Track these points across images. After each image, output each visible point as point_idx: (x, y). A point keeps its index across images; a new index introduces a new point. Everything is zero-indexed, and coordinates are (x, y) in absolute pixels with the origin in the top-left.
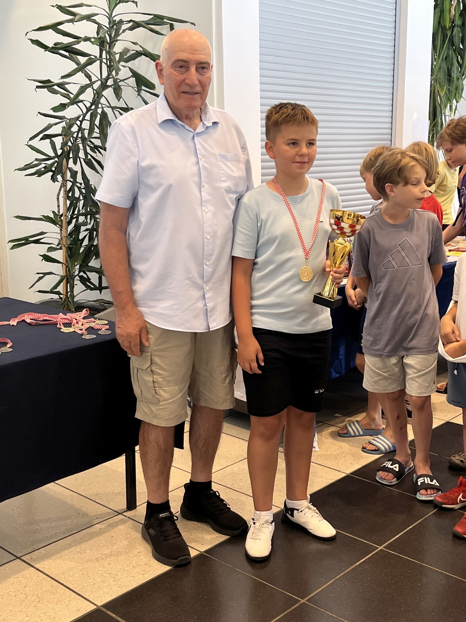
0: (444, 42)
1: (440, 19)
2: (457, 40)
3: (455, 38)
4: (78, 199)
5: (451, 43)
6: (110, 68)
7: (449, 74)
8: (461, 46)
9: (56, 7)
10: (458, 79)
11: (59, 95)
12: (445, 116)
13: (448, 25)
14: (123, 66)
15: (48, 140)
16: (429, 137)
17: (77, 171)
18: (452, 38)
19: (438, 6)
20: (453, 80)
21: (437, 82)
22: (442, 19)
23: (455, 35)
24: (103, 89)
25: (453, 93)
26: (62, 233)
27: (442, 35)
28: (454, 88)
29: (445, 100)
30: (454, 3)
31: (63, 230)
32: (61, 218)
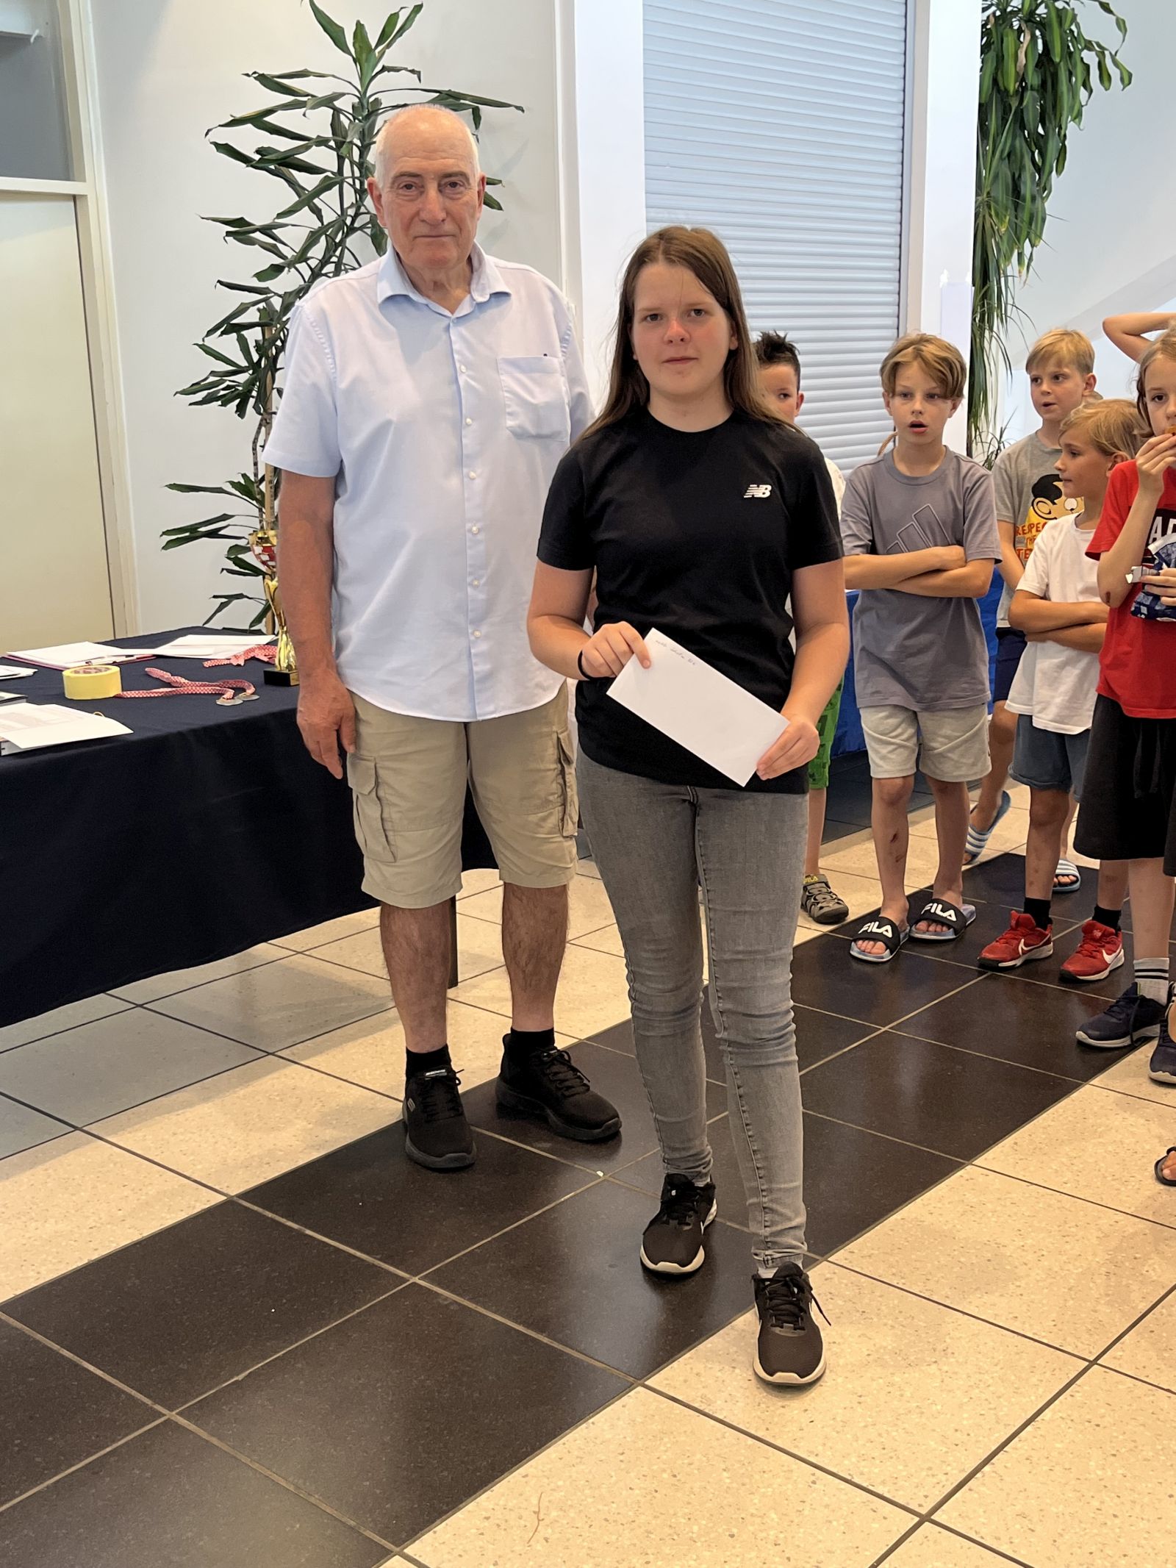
0: (1004, 120)
1: (996, 73)
2: (1031, 115)
3: (1028, 114)
5: (1018, 125)
6: (361, 193)
7: (1016, 192)
8: (1041, 130)
9: (255, 78)
10: (1033, 198)
11: (257, 246)
12: (1006, 277)
13: (1012, 86)
15: (234, 335)
16: (974, 320)
18: (1020, 112)
19: (993, 47)
20: (1024, 200)
21: (990, 208)
22: (999, 73)
23: (1027, 106)
24: (346, 235)
25: (1025, 226)
26: (264, 516)
27: (1000, 107)
28: (1026, 217)
29: (1008, 244)
30: (1026, 38)
31: (264, 510)
32: (261, 487)
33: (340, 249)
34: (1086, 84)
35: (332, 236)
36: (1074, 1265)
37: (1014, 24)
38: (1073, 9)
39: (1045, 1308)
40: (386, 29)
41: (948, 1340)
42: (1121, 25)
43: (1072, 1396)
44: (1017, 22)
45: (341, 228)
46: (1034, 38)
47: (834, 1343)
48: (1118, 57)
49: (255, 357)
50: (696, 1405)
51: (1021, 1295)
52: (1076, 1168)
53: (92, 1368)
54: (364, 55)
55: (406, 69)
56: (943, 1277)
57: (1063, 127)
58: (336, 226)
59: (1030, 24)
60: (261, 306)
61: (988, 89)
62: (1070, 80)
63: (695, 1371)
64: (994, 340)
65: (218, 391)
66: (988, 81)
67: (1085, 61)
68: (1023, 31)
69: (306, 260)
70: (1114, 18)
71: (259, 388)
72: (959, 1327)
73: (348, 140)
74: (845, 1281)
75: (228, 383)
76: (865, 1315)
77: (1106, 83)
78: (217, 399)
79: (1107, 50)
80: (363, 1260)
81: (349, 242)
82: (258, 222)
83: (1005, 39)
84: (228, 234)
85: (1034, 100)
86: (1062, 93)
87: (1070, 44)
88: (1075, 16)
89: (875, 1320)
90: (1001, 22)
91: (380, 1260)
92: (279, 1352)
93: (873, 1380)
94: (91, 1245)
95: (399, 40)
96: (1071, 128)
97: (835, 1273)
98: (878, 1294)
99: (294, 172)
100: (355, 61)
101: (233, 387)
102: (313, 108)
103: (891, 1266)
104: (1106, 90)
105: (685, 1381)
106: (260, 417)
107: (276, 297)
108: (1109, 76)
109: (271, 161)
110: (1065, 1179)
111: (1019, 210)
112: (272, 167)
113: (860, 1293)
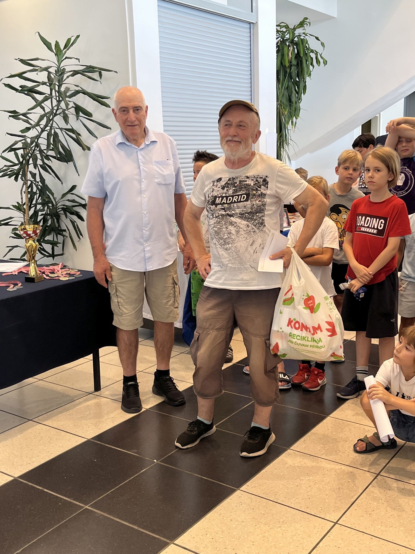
0: (285, 76)
1: (282, 60)
2: (294, 75)
4: (36, 193)
5: (290, 78)
6: (59, 101)
7: (290, 100)
8: (297, 79)
9: (19, 60)
10: (296, 103)
11: (21, 120)
12: (288, 130)
13: (287, 64)
14: (69, 101)
15: (13, 152)
16: (277, 144)
17: (36, 174)
18: (290, 74)
19: (280, 51)
20: (293, 104)
21: (281, 106)
22: (283, 60)
23: (292, 71)
24: (54, 117)
25: (293, 112)
26: (25, 217)
27: (284, 71)
28: (293, 109)
29: (288, 118)
30: (291, 48)
31: (25, 215)
32: (24, 207)
33: (52, 121)
34: (312, 64)
35: (49, 117)
36: (327, 486)
37: (287, 43)
38: (306, 39)
39: (318, 503)
40: (67, 44)
41: (284, 518)
42: (323, 44)
43: (329, 537)
44: (288, 43)
45: (52, 114)
46: (294, 48)
47: (243, 522)
48: (322, 55)
49: (21, 160)
50: (193, 550)
51: (309, 498)
52: (326, 448)
54: (59, 52)
55: (74, 58)
56: (281, 493)
57: (305, 78)
58: (50, 114)
59: (292, 43)
60: (23, 141)
61: (279, 65)
62: (307, 63)
63: (192, 537)
64: (284, 151)
65: (7, 172)
66: (279, 63)
67: (311, 56)
68: (290, 46)
69: (39, 125)
70: (320, 42)
71: (22, 171)
72: (288, 513)
73: (54, 83)
74: (246, 497)
75: (11, 169)
76: (254, 510)
77: (319, 64)
78: (7, 175)
79: (318, 53)
80: (66, 500)
81: (55, 119)
82: (22, 112)
83: (284, 49)
84: (10, 116)
85: (295, 70)
86: (304, 67)
87: (306, 51)
88: (307, 41)
89: (258, 512)
90: (282, 43)
91: (73, 500)
92: (34, 540)
93: (258, 535)
95: (71, 47)
96: (308, 79)
97: (242, 494)
98: (258, 501)
99: (34, 94)
100: (56, 55)
101: (13, 171)
102: (41, 71)
103: (263, 490)
104: (319, 66)
105: (189, 541)
106: (23, 182)
107: (28, 138)
108: (320, 62)
109: (26, 90)
110: (323, 453)
111: (291, 107)
112: (26, 92)
113: (252, 502)
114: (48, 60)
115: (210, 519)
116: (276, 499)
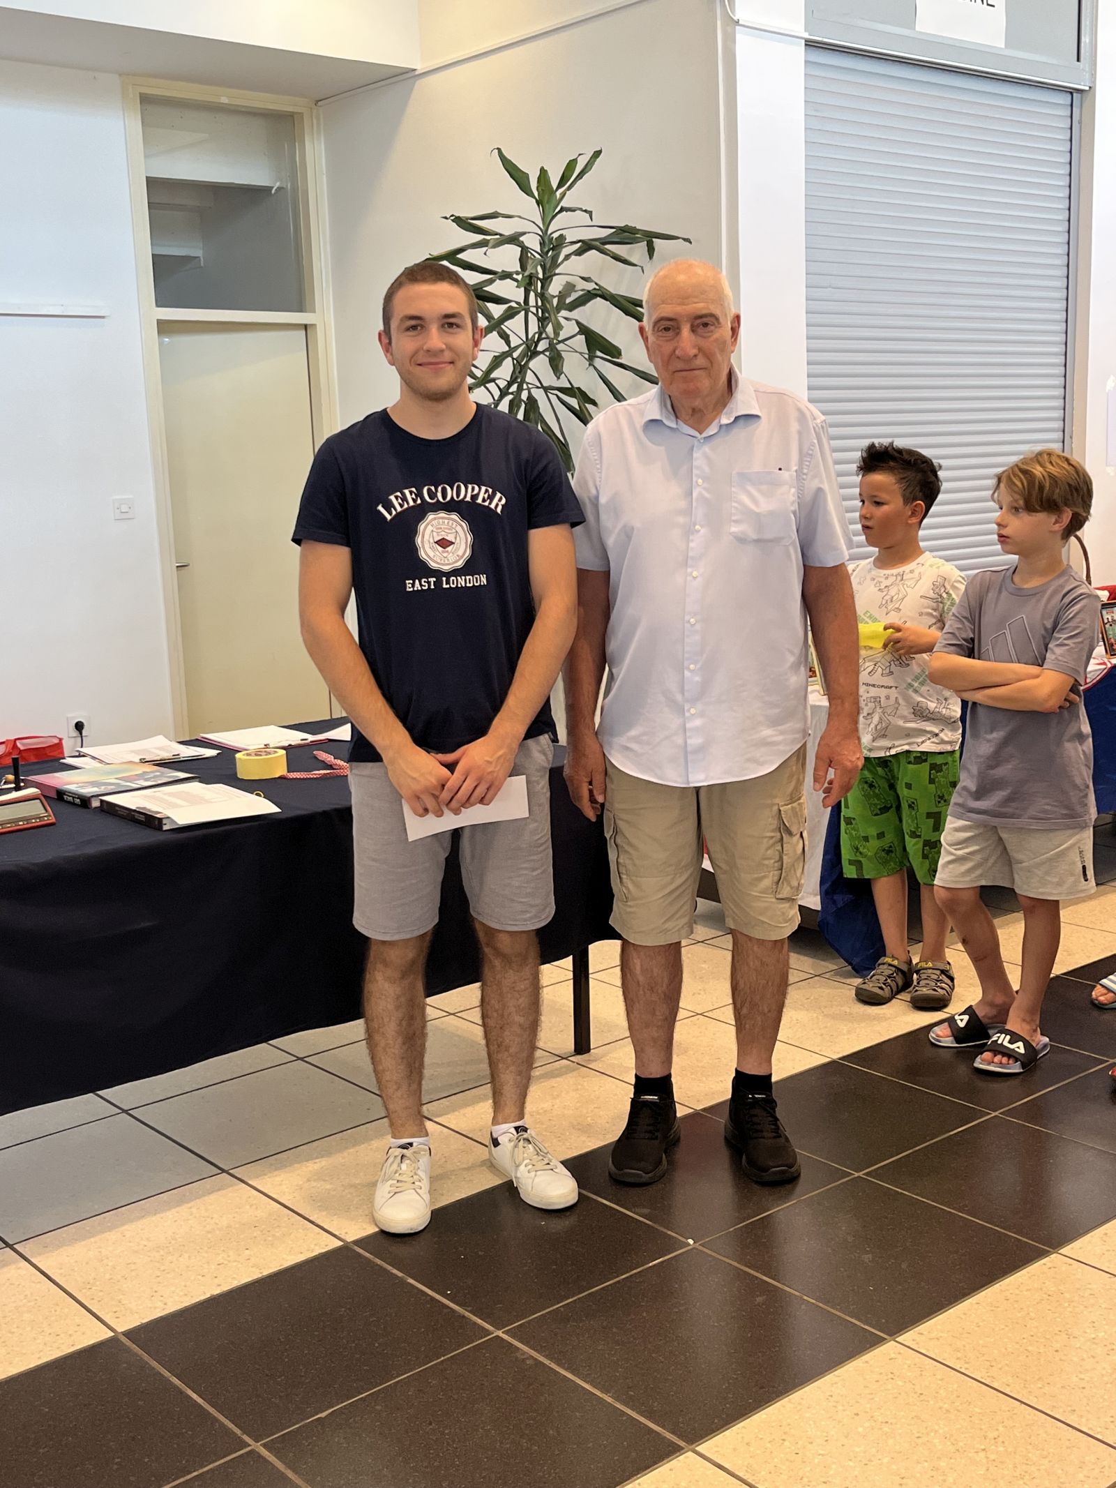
6: (542, 321)
9: (453, 220)
14: (566, 319)
24: (530, 358)
33: (524, 370)
35: (518, 358)
39: (1105, 1404)
40: (566, 174)
41: (1001, 1429)
47: (887, 1422)
50: (741, 1474)
51: (1084, 1388)
53: (195, 1396)
54: (546, 196)
55: (581, 209)
56: (1007, 1365)
58: (520, 351)
63: (745, 1441)
69: (493, 380)
72: (1015, 1416)
73: (528, 273)
74: (908, 1362)
76: (922, 1397)
80: (454, 1311)
89: (932, 1402)
91: (470, 1311)
92: (363, 1393)
93: (918, 1463)
94: (216, 1281)
95: (579, 182)
97: (900, 1353)
98: (939, 1377)
99: (484, 302)
100: (538, 203)
102: (494, 247)
103: (958, 1350)
105: (735, 1450)
113: (921, 1375)
114: (520, 217)
115: (800, 1404)
116: (988, 1377)
